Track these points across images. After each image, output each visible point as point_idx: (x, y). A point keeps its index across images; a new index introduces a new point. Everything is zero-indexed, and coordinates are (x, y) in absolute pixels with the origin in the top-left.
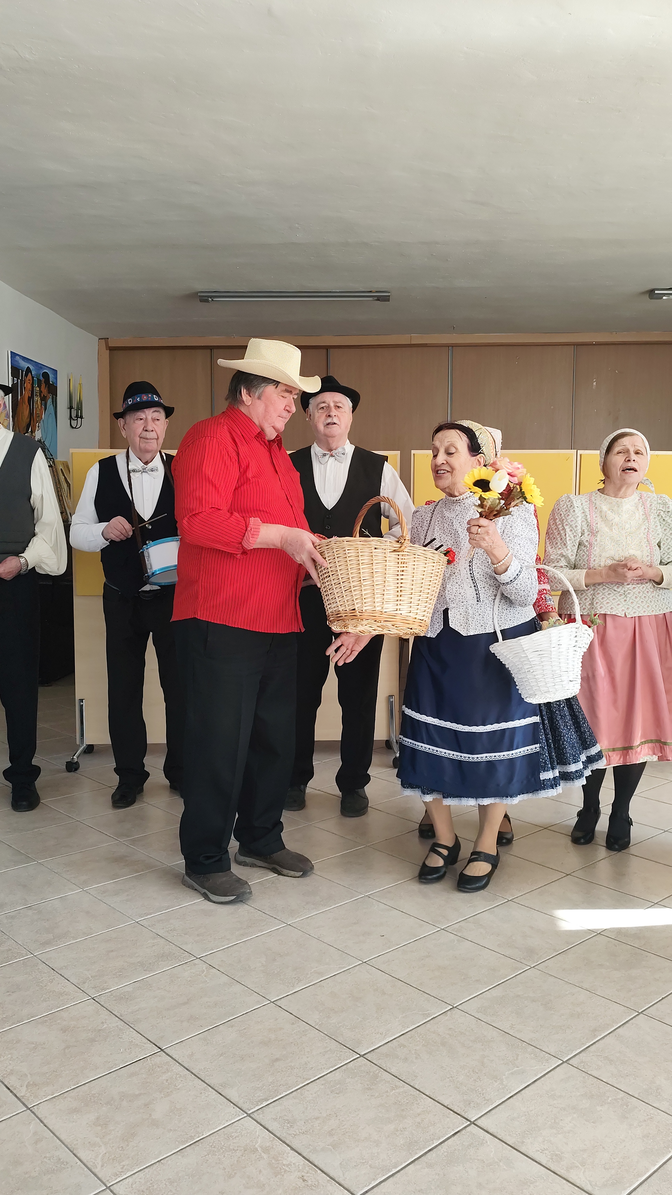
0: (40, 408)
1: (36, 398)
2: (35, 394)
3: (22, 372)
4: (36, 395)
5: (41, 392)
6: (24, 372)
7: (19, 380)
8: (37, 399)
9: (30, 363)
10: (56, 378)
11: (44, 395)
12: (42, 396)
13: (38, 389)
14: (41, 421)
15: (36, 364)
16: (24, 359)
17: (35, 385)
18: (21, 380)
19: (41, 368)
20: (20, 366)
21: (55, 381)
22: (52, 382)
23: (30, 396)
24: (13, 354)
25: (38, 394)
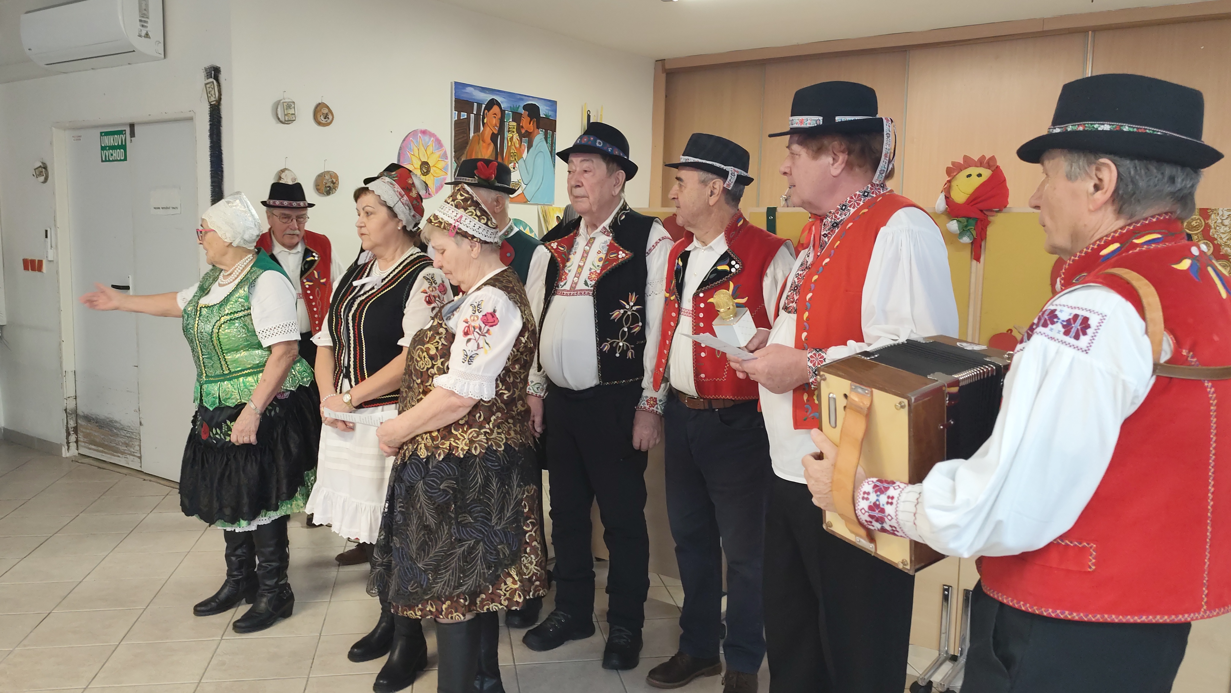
0: (517, 146)
1: (508, 135)
2: (506, 129)
3: (479, 105)
4: (509, 131)
5: (519, 128)
6: (484, 106)
7: (472, 116)
8: (512, 136)
9: (497, 94)
10: (555, 111)
11: (526, 131)
12: (523, 131)
13: (515, 124)
14: (521, 162)
15: (510, 95)
16: (483, 89)
17: (509, 119)
18: (477, 116)
19: (522, 99)
20: (474, 99)
21: (550, 113)
22: (546, 115)
23: (496, 132)
24: (459, 86)
25: (515, 130)
